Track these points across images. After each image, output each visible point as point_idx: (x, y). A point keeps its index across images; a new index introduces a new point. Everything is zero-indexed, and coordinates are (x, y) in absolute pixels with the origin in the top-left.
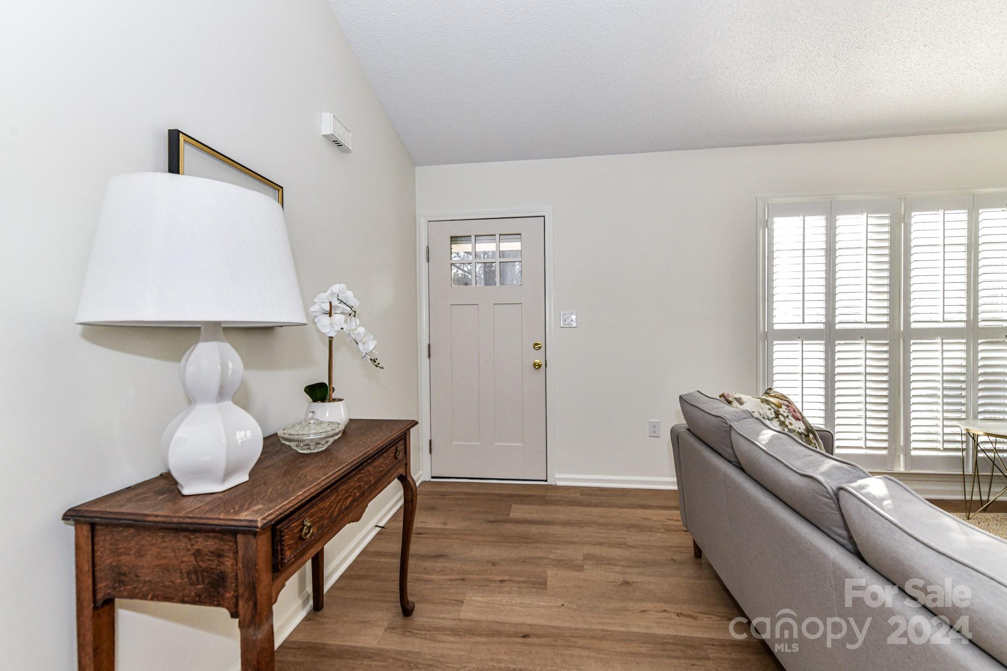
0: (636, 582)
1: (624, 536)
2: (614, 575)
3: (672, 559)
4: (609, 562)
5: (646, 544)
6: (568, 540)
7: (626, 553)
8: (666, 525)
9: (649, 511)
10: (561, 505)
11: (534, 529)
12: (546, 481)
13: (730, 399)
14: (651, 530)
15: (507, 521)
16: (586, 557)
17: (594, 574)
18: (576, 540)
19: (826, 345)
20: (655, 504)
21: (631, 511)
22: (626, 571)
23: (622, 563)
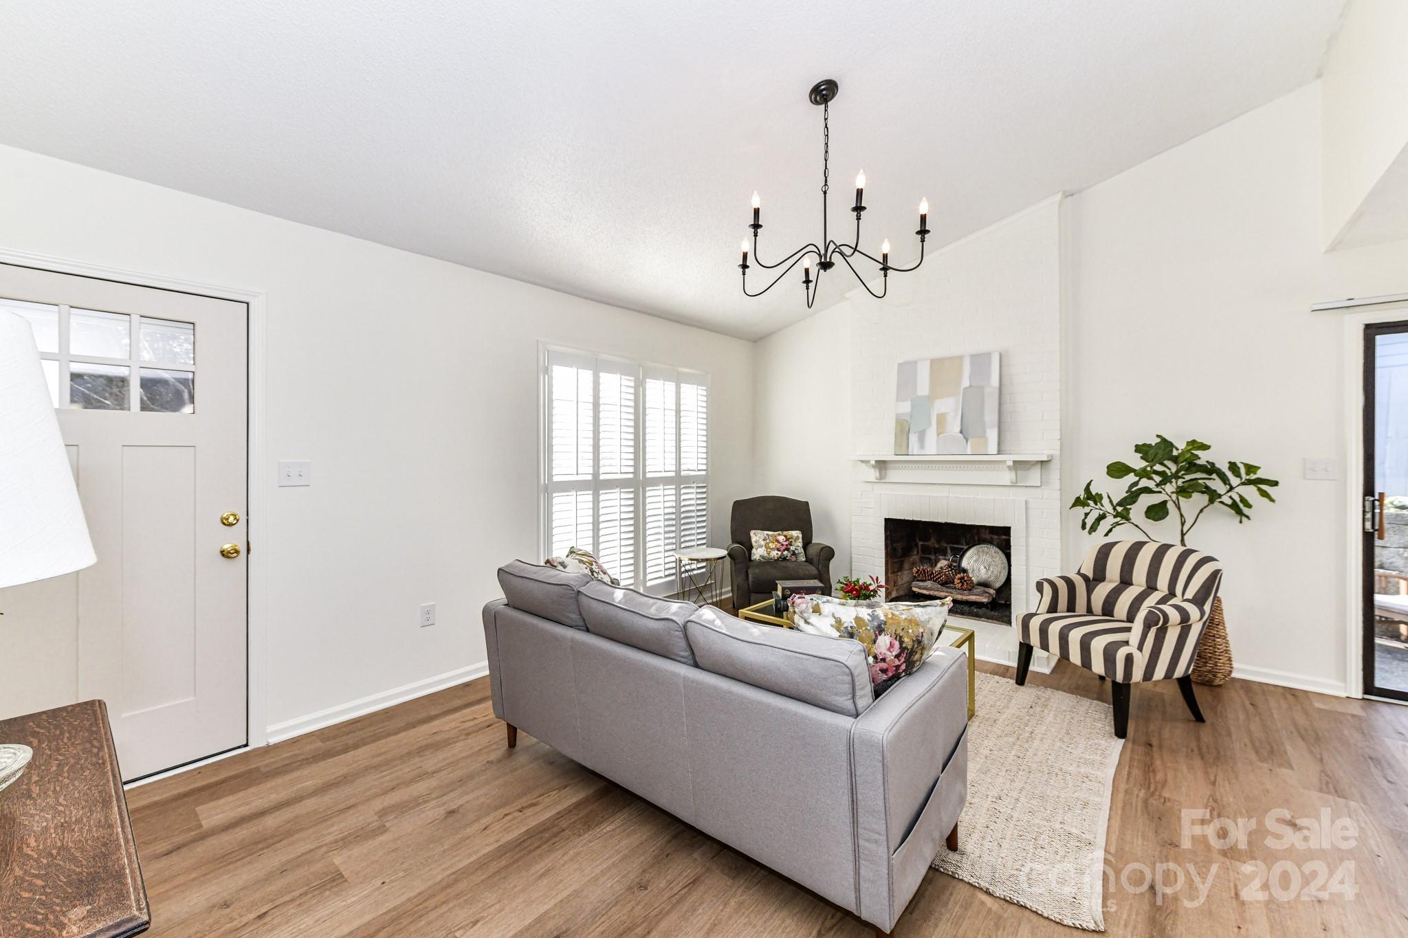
0: (462, 805)
1: (419, 765)
2: (433, 811)
3: (488, 762)
4: (416, 803)
5: (451, 760)
6: (343, 806)
7: (433, 782)
8: (464, 729)
9: (436, 723)
10: (297, 768)
11: (270, 822)
12: (246, 745)
13: (555, 564)
14: (447, 743)
15: (203, 837)
16: (383, 813)
17: (406, 826)
18: (353, 801)
19: (593, 494)
20: (437, 712)
21: (412, 732)
22: (443, 801)
23: (433, 796)
